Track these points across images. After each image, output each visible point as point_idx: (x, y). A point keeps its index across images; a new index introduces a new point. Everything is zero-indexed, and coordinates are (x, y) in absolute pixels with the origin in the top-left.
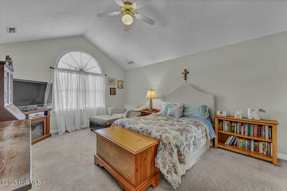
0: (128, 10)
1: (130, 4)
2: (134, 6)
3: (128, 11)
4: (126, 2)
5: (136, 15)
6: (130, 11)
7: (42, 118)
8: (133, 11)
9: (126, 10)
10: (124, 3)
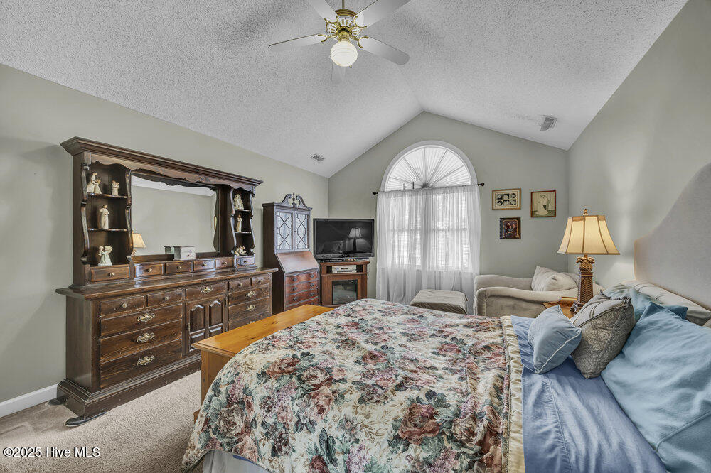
0: (344, 30)
1: (352, 14)
2: (360, 20)
3: (344, 33)
4: (339, 11)
5: (362, 42)
6: (348, 32)
7: (353, 275)
8: (358, 32)
9: (340, 31)
10: (336, 12)
